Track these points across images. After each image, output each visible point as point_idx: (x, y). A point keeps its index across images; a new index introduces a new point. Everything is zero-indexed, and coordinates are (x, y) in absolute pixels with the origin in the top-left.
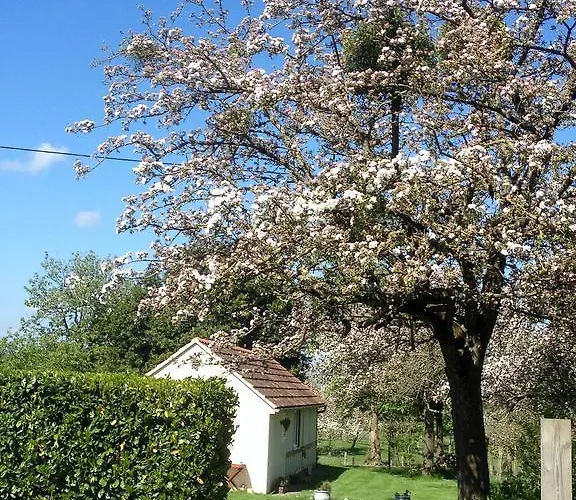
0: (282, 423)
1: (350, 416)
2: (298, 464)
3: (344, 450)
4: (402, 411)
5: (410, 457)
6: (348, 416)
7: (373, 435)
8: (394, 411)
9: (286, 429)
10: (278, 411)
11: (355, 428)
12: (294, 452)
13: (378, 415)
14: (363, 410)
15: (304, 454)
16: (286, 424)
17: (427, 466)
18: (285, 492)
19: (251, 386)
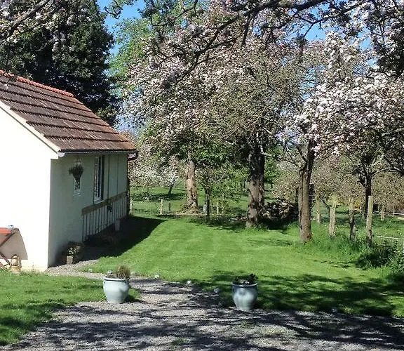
0: (71, 171)
1: (166, 164)
2: (100, 220)
3: (161, 196)
4: (221, 158)
5: (225, 202)
6: (164, 164)
7: (190, 183)
8: (212, 158)
9: (78, 180)
10: (62, 155)
11: (172, 176)
12: (95, 207)
13: (195, 162)
14: (180, 158)
15: (110, 208)
16: (77, 172)
17: (251, 216)
18: (75, 261)
19: (23, 121)
